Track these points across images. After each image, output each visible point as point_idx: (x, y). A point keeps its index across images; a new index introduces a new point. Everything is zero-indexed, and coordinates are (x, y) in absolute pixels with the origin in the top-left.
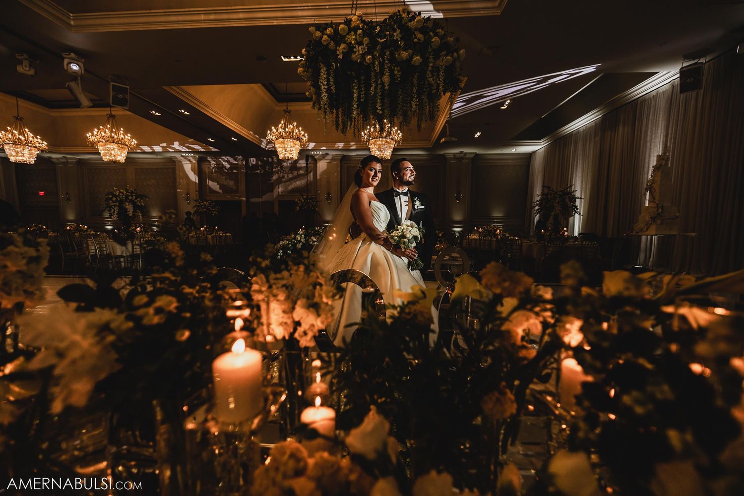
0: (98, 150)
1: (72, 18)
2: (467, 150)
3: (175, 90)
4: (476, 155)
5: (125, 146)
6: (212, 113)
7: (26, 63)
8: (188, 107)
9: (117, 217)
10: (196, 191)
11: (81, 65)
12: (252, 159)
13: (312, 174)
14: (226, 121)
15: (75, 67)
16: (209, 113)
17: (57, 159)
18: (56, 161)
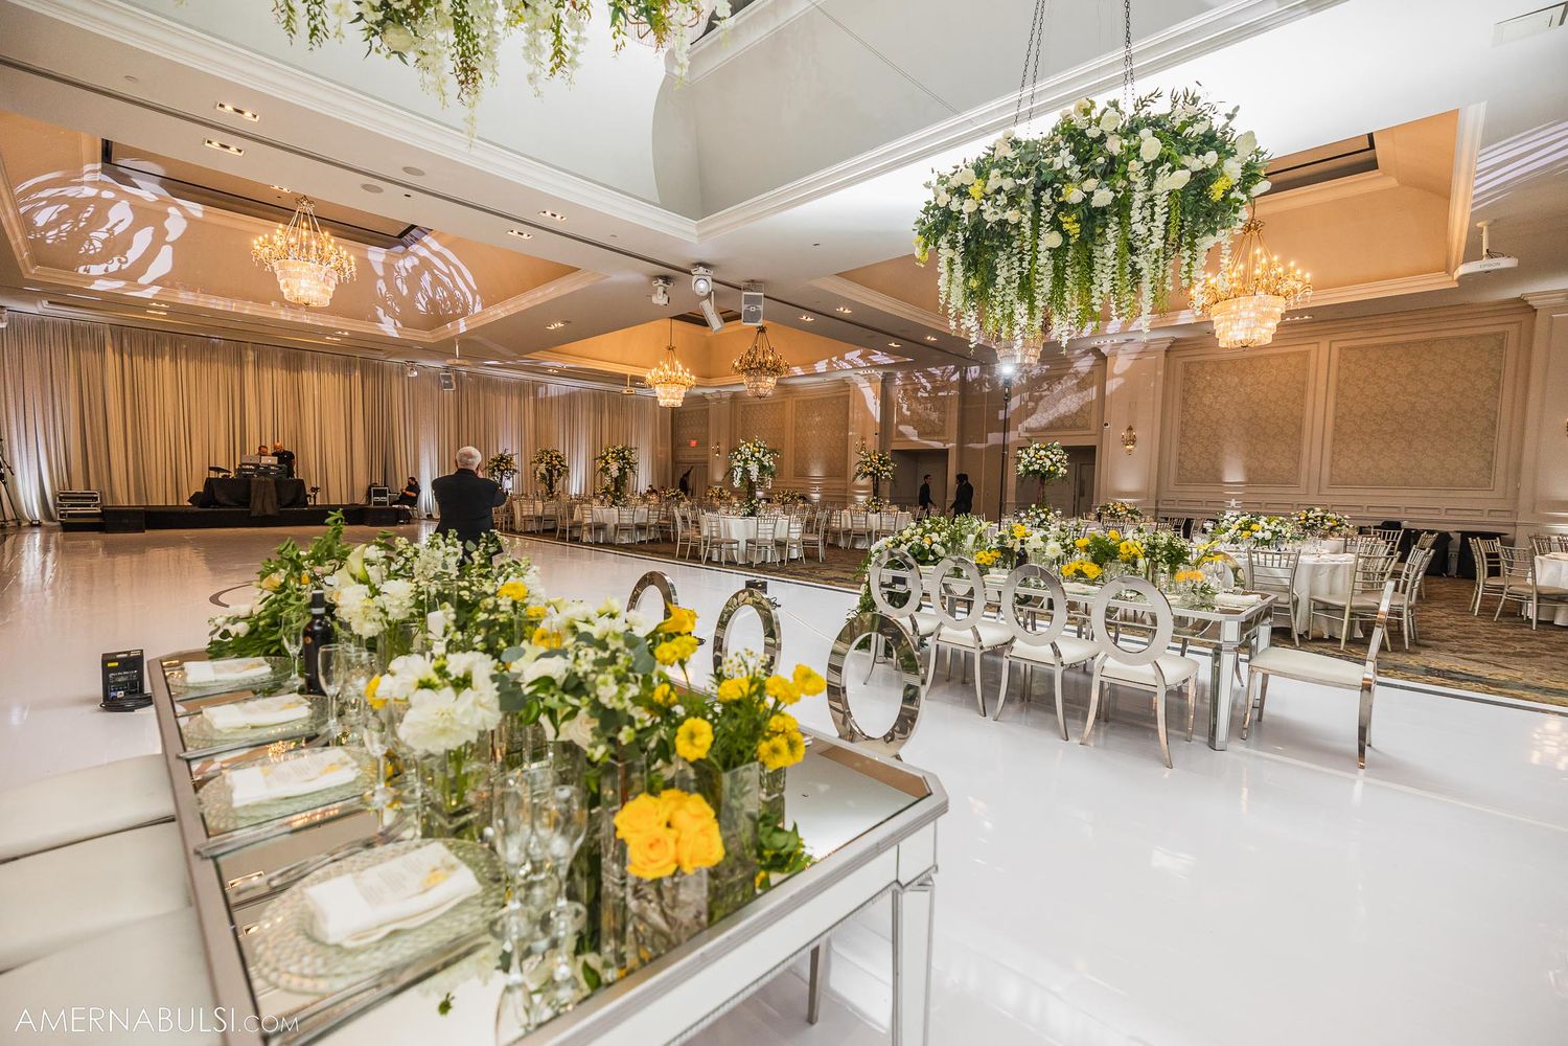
1: (697, 226)
3: (826, 283)
7: (660, 290)
8: (848, 304)
10: (876, 433)
11: (709, 279)
12: (973, 368)
13: (1095, 388)
15: (702, 285)
17: (711, 394)
18: (709, 398)
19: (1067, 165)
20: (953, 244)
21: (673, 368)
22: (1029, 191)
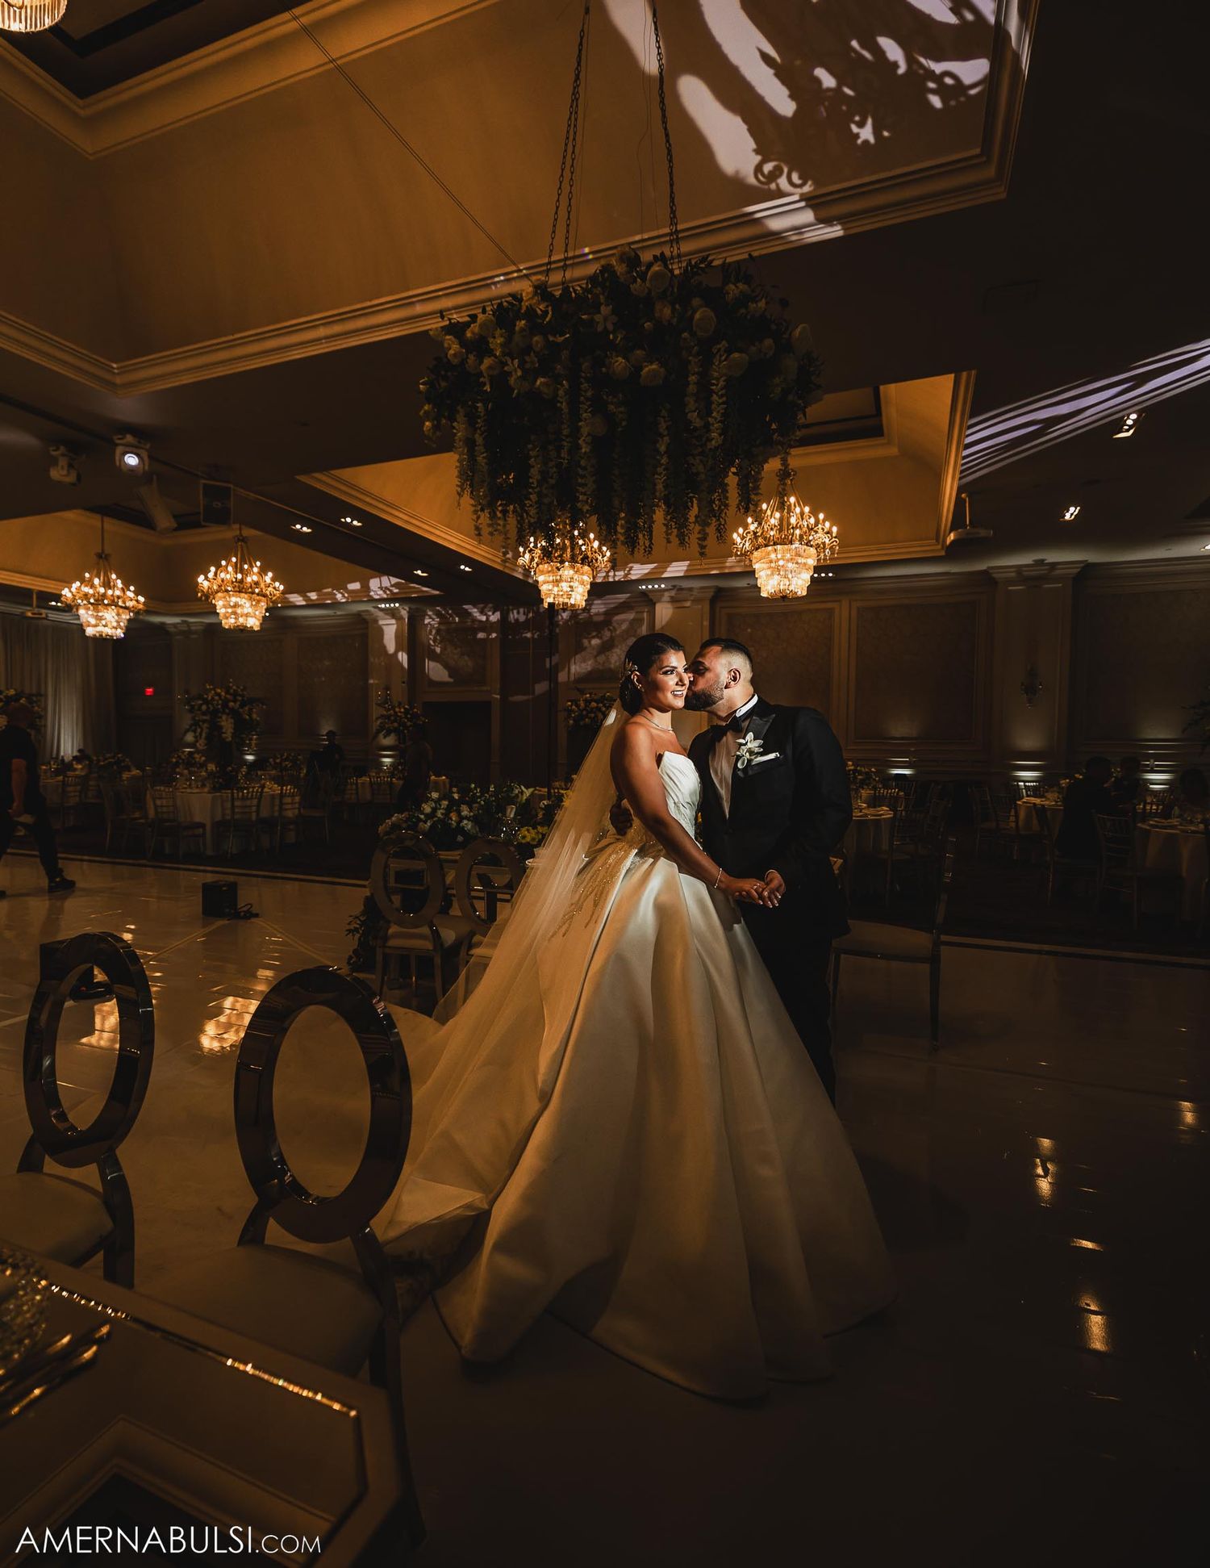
0: (215, 606)
1: (116, 371)
2: (1052, 557)
3: (322, 481)
4: (1088, 567)
5: (261, 598)
6: (406, 518)
7: (63, 462)
8: (357, 513)
9: (206, 745)
10: (404, 683)
11: (145, 454)
14: (438, 532)
15: (132, 460)
16: (400, 519)
17: (175, 625)
18: (172, 630)
19: (610, 327)
20: (471, 419)
21: (107, 584)
22: (565, 354)
